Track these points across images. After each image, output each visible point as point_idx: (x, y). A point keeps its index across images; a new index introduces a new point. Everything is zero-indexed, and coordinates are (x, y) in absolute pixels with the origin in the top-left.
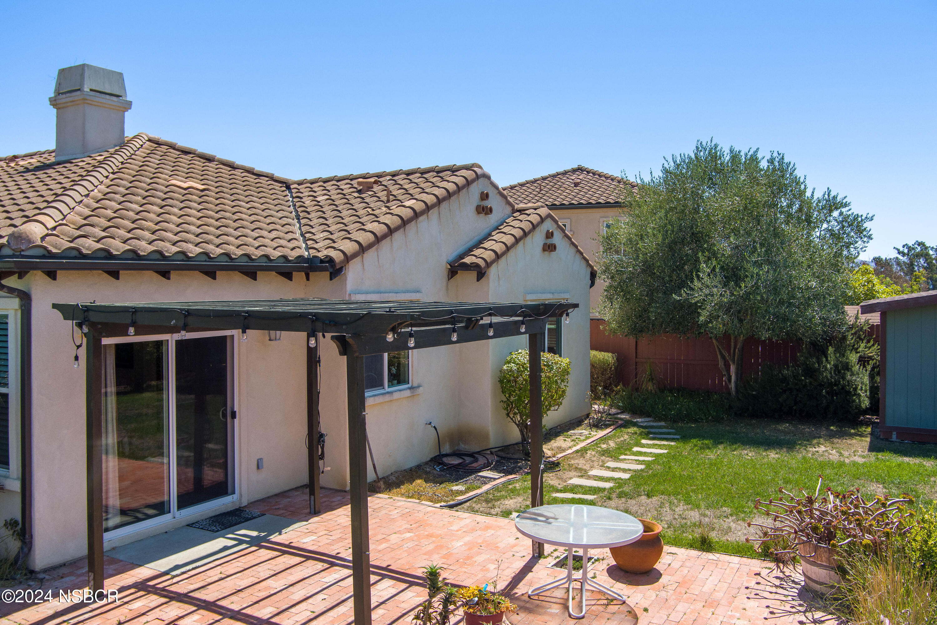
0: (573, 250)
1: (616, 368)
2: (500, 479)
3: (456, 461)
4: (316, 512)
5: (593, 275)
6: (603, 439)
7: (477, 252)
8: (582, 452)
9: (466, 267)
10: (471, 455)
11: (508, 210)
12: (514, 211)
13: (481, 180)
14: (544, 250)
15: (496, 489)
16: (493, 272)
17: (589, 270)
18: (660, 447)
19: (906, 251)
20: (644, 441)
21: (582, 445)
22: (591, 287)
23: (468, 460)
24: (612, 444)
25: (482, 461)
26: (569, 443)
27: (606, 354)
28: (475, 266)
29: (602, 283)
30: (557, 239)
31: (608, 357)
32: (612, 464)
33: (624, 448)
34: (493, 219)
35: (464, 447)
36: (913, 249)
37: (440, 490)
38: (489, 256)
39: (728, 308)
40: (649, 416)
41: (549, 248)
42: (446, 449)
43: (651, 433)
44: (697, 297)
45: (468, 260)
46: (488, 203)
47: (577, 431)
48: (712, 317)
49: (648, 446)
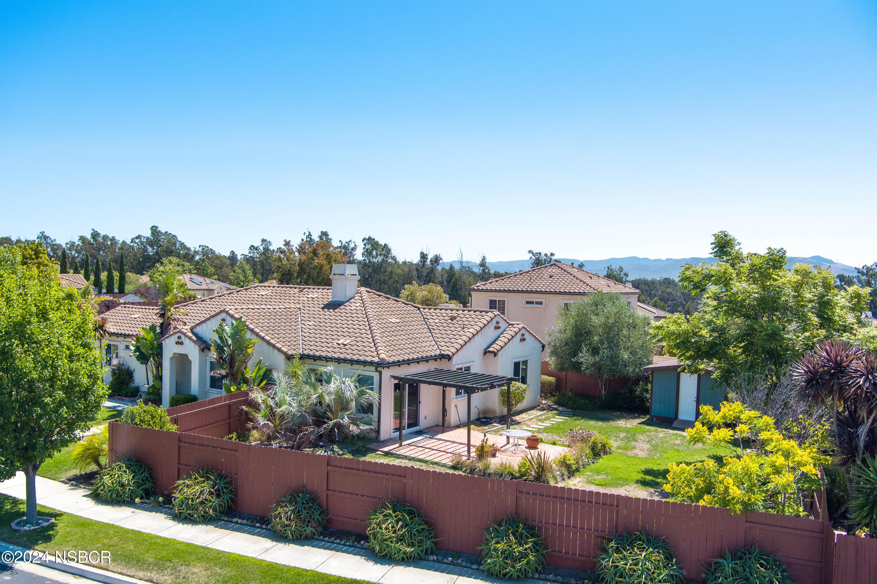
0: (534, 338)
1: (556, 384)
2: (500, 426)
3: (485, 420)
4: (444, 432)
5: (543, 346)
6: (541, 415)
7: (494, 346)
8: (530, 420)
9: (490, 352)
10: (490, 418)
11: (507, 325)
12: (510, 325)
13: (497, 317)
14: (521, 341)
15: (498, 429)
16: (500, 353)
17: (541, 345)
18: (561, 419)
19: (865, 271)
20: (557, 417)
21: (532, 417)
22: (542, 351)
23: (489, 420)
24: (543, 417)
25: (494, 420)
26: (527, 416)
27: (552, 378)
28: (493, 352)
29: (548, 350)
30: (527, 336)
31: (552, 379)
32: (540, 424)
33: (547, 419)
34: (501, 330)
35: (487, 416)
36: (871, 269)
37: (480, 428)
38: (498, 348)
39: (593, 365)
40: (565, 407)
41: (523, 340)
42: (481, 416)
43: (560, 414)
44: (582, 360)
45: (491, 349)
46: (499, 325)
47: (532, 412)
48: (587, 369)
49: (558, 418)
